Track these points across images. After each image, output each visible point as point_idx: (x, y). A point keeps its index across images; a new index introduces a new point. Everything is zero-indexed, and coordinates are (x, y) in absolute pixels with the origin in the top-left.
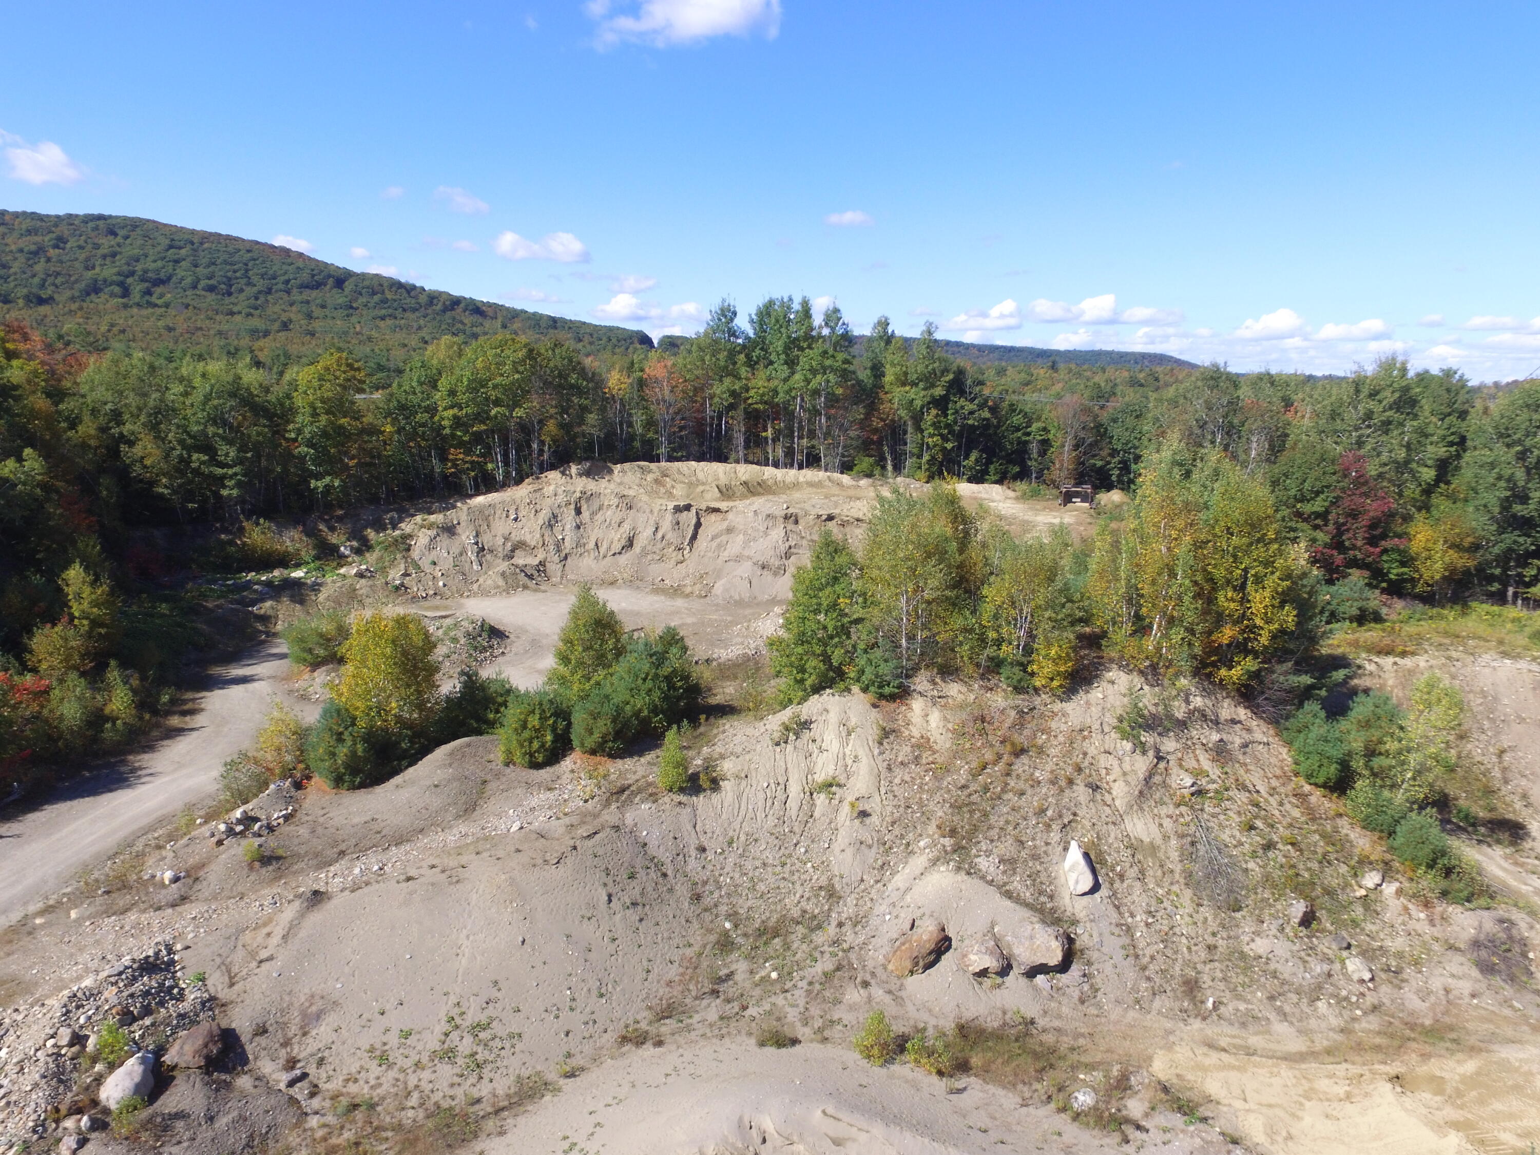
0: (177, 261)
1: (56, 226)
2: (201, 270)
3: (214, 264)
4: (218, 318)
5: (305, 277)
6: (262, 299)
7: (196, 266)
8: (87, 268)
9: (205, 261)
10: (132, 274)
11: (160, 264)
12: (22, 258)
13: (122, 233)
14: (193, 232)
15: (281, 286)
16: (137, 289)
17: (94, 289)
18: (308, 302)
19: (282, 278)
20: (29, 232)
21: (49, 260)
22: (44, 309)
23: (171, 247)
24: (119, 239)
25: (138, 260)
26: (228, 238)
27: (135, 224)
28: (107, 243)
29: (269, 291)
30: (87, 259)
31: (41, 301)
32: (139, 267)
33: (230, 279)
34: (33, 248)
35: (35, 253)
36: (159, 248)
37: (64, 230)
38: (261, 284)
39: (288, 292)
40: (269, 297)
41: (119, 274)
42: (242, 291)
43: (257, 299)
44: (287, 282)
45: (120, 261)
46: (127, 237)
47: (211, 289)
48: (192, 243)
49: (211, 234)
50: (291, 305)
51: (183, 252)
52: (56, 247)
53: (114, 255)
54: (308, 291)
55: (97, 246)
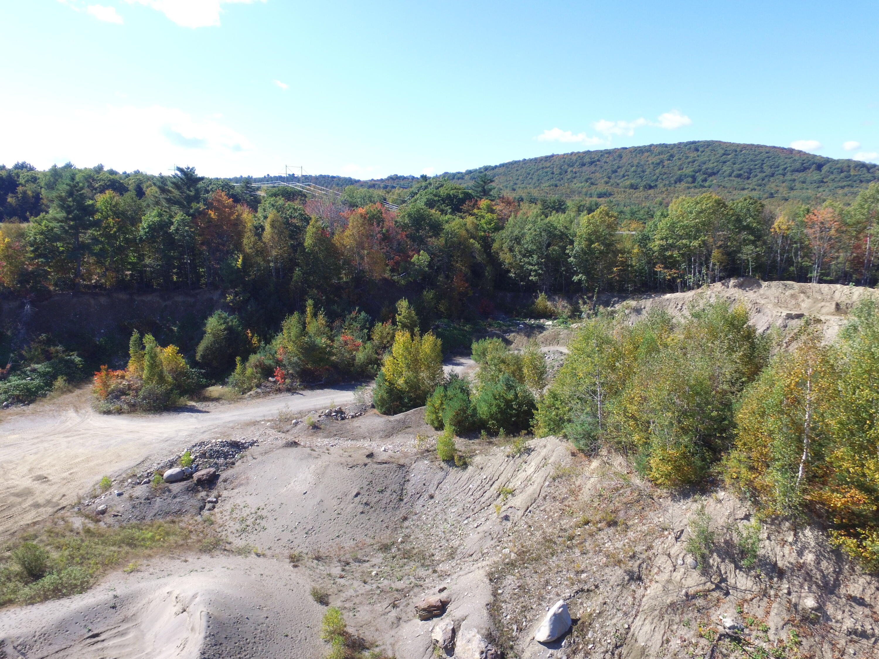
0: (725, 162)
1: (672, 149)
2: (736, 166)
3: (745, 162)
4: (734, 192)
5: (798, 165)
6: (766, 180)
7: (734, 164)
8: (679, 169)
9: (740, 160)
10: (700, 171)
11: (715, 164)
12: (652, 167)
13: (701, 149)
14: (738, 145)
15: (781, 172)
16: (700, 177)
17: (679, 180)
18: (794, 180)
19: (783, 167)
20: (659, 154)
21: (663, 167)
22: (651, 191)
23: (724, 154)
24: (699, 153)
25: (705, 163)
26: (758, 146)
27: (709, 144)
28: (693, 155)
29: (773, 175)
30: (681, 165)
31: (651, 187)
32: (704, 167)
33: (751, 170)
34: (658, 161)
35: (658, 164)
36: (718, 156)
37: (675, 150)
38: (768, 171)
39: (784, 175)
40: (772, 179)
41: (693, 171)
42: (756, 176)
43: (763, 180)
44: (785, 169)
45: (696, 164)
46: (703, 151)
47: (739, 176)
48: (736, 151)
49: (748, 145)
50: (783, 182)
51: (730, 157)
52: (669, 160)
53: (694, 162)
54: (797, 173)
55: (687, 157)
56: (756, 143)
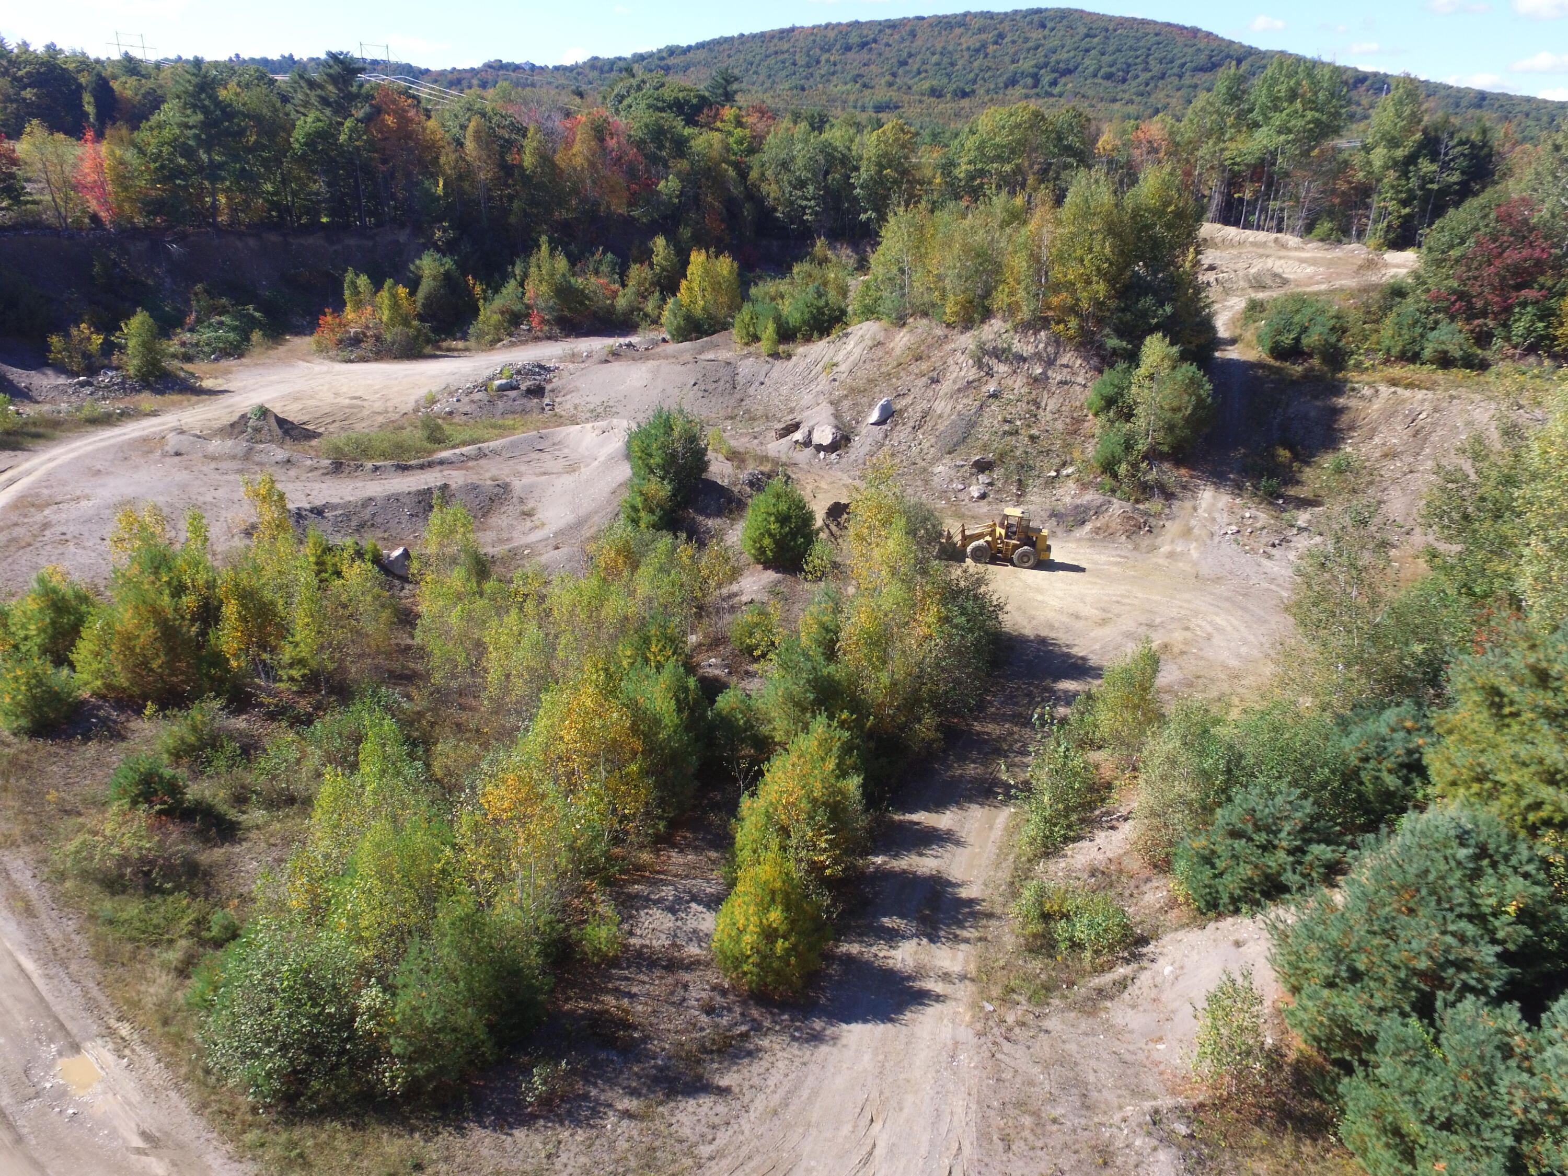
0: (1087, 51)
1: (1001, 22)
2: (1106, 59)
3: (1120, 51)
4: (1099, 106)
5: (1202, 58)
6: (1152, 85)
7: (1103, 54)
8: (1013, 62)
9: (1111, 49)
10: (1046, 65)
11: (1072, 54)
12: (966, 55)
13: (1050, 25)
14: (1111, 19)
15: (1176, 70)
16: (1046, 79)
17: (1012, 82)
18: (1195, 86)
19: (1179, 62)
20: (981, 30)
21: (986, 56)
22: (965, 103)
23: (1087, 36)
24: (1047, 32)
25: (1054, 52)
26: (1144, 22)
27: (1064, 15)
28: (1036, 35)
29: (1163, 77)
30: (1016, 53)
31: (965, 95)
32: (1054, 58)
33: (1129, 66)
34: (978, 45)
35: (977, 51)
36: (1077, 38)
37: (1007, 25)
38: (1156, 68)
39: (1180, 76)
40: (1161, 82)
41: (1036, 66)
42: (1137, 77)
43: (1147, 85)
44: (1183, 65)
45: (1041, 52)
46: (1052, 29)
47: (1109, 76)
48: (1107, 30)
49: (1127, 19)
50: (1178, 89)
51: (1096, 40)
52: (996, 43)
53: (1037, 48)
54: (1201, 74)
55: (1026, 40)
56: (1139, 16)
